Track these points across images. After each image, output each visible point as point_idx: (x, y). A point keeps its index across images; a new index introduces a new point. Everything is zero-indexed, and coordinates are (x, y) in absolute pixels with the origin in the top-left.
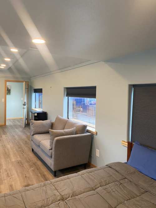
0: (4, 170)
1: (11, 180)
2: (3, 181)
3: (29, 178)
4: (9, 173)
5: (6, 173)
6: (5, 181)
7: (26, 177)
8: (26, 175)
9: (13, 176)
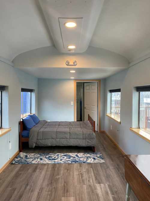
0: (86, 183)
1: (80, 170)
2: (86, 171)
3: (66, 169)
4: (81, 177)
5: (83, 178)
6: (84, 171)
7: (68, 170)
8: (67, 172)
9: (78, 173)
